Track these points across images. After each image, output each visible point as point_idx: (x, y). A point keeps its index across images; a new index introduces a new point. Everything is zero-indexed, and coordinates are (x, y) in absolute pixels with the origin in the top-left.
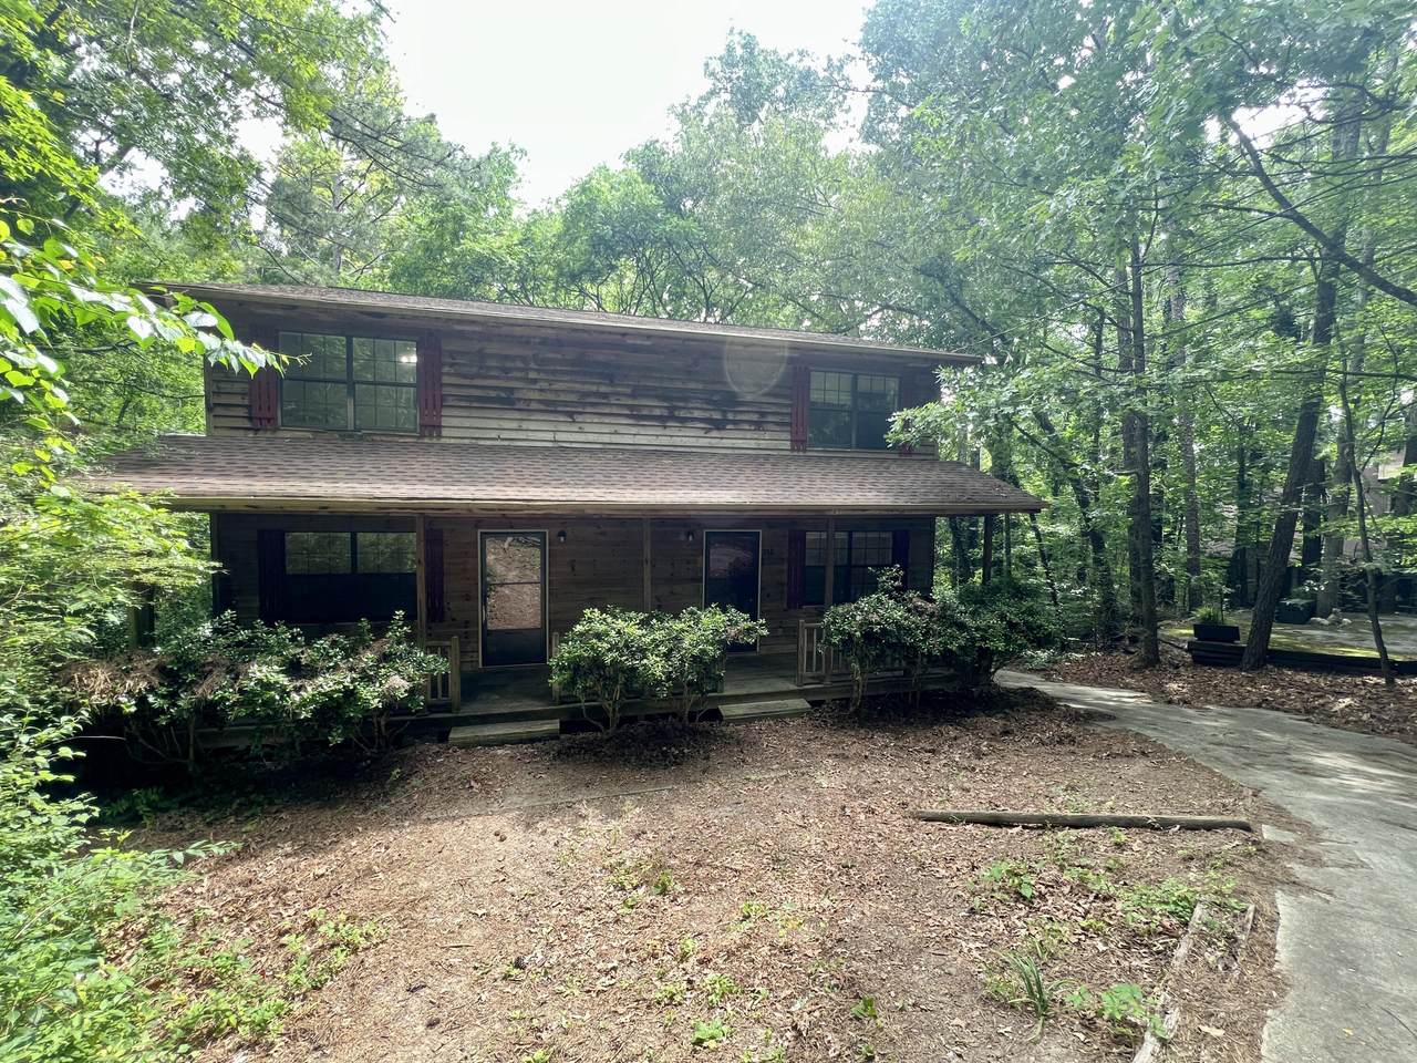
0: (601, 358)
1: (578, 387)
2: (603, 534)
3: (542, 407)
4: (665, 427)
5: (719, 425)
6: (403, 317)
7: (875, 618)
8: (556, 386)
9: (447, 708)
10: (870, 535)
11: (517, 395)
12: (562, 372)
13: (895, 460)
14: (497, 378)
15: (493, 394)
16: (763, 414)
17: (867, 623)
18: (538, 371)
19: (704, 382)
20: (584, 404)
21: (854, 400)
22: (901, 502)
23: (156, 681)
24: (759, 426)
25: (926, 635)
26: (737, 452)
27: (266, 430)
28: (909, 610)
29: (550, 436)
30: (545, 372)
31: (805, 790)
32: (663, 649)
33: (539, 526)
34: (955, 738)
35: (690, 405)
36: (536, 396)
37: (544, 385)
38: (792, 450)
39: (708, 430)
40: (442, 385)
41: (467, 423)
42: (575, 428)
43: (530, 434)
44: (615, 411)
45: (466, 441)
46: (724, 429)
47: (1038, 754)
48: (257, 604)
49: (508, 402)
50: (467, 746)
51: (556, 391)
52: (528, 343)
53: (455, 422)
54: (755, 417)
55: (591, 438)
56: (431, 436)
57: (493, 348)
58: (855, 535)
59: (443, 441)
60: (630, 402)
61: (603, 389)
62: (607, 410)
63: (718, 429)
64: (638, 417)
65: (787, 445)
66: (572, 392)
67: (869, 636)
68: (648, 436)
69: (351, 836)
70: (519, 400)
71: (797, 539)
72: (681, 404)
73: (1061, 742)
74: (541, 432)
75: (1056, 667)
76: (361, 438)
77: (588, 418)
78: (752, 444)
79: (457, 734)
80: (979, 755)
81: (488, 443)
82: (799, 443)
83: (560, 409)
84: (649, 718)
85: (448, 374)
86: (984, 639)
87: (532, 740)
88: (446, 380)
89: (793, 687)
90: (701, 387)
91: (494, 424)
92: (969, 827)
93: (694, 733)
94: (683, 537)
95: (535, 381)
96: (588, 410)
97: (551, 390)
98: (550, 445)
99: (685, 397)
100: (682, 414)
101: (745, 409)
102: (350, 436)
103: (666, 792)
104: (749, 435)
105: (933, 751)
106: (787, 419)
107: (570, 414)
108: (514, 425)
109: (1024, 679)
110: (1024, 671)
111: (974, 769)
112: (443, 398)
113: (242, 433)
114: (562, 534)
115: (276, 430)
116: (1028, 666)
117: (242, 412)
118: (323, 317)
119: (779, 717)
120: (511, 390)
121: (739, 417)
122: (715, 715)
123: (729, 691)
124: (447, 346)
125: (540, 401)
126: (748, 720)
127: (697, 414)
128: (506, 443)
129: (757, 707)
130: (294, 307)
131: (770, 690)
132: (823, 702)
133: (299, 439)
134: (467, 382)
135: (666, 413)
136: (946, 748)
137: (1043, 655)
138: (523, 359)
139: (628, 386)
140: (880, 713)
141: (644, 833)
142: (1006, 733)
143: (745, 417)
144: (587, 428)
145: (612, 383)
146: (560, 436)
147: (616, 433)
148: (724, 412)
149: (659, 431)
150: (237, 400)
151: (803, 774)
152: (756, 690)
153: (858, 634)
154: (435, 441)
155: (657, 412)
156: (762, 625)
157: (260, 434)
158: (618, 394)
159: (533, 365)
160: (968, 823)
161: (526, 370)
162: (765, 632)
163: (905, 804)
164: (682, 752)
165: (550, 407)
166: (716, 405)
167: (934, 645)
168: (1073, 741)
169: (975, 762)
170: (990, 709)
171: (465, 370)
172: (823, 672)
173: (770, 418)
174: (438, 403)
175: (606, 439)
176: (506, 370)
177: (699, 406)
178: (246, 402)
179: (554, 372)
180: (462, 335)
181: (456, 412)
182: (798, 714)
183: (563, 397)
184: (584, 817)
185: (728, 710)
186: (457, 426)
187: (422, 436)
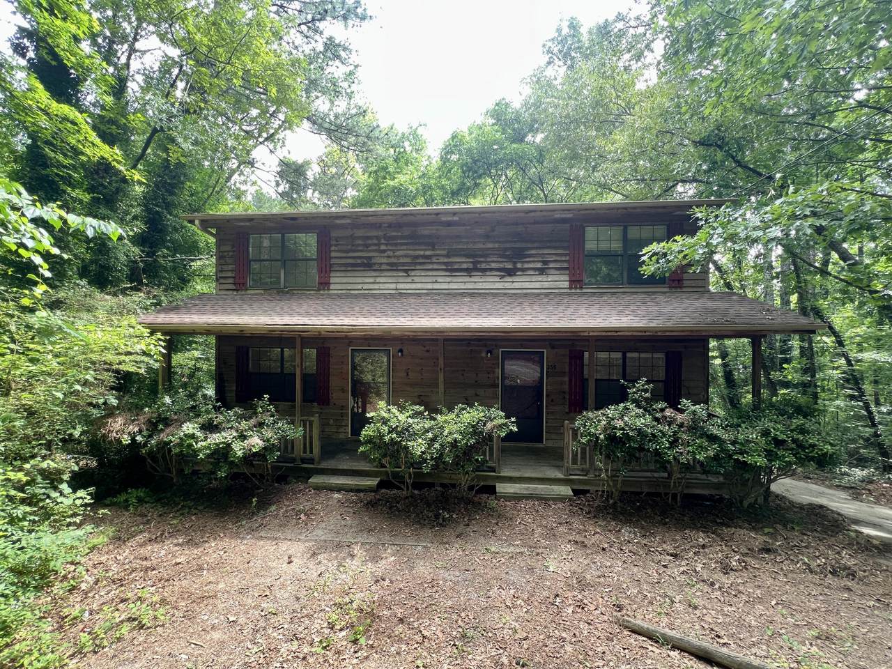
0: (426, 232)
1: (411, 253)
2: (428, 351)
3: (389, 268)
4: (470, 276)
5: (511, 273)
6: (306, 218)
7: (619, 423)
8: (398, 253)
9: (311, 461)
10: (643, 355)
11: (374, 261)
12: (402, 244)
13: (664, 293)
14: (362, 251)
15: (359, 261)
16: (545, 262)
17: (610, 427)
18: (386, 245)
19: (500, 242)
20: (416, 264)
21: (625, 247)
22: (653, 324)
23: (144, 427)
24: (542, 271)
25: (674, 443)
26: (525, 291)
27: (242, 290)
28: (657, 420)
29: (393, 286)
30: (391, 245)
31: (531, 570)
32: (430, 435)
33: (385, 345)
34: (704, 547)
35: (489, 260)
36: (385, 260)
37: (390, 253)
38: (570, 288)
39: (502, 277)
40: (331, 258)
41: (345, 280)
42: (409, 280)
43: (381, 285)
44: (436, 267)
45: (344, 292)
46: (515, 275)
47: (802, 582)
48: (234, 388)
49: (367, 266)
50: (318, 488)
51: (398, 257)
52: (380, 227)
53: (337, 280)
54: (539, 265)
55: (419, 286)
56: (324, 289)
57: (359, 233)
58: (629, 355)
59: (331, 292)
60: (446, 261)
61: (428, 253)
62: (430, 267)
63: (510, 275)
64: (452, 270)
65: (567, 284)
66: (406, 256)
67: (612, 438)
68: (460, 283)
69: (215, 539)
70: (375, 264)
71: (577, 357)
72: (482, 259)
73: (834, 573)
74: (387, 283)
75: (870, 487)
76: (287, 292)
77: (418, 273)
78: (537, 285)
79: (314, 480)
80: (726, 570)
81: (356, 292)
82: (576, 282)
83: (399, 268)
84: (443, 485)
85: (335, 251)
86: (742, 453)
87: (358, 490)
88: (333, 254)
89: (560, 476)
90: (497, 245)
91: (359, 280)
92: (674, 654)
93: (469, 502)
94: (483, 355)
95: (384, 251)
96: (418, 267)
97: (395, 256)
98: (394, 292)
99: (485, 254)
100: (483, 266)
101: (531, 259)
102: (282, 292)
103: (420, 548)
104: (534, 278)
105: (675, 556)
106: (565, 265)
107: (406, 271)
108: (371, 280)
109: (820, 494)
110: (830, 487)
111: (712, 584)
112: (331, 265)
113: (231, 292)
114: (401, 351)
115: (247, 290)
116: (836, 482)
117: (231, 281)
118: (269, 224)
119: (543, 499)
120: (370, 258)
121: (526, 266)
122: (491, 490)
123: (505, 473)
124: (334, 234)
125: (387, 264)
126: (518, 498)
127: (494, 265)
128: (366, 292)
129: (527, 489)
130: (252, 220)
131: (539, 475)
132: (588, 491)
133: (256, 294)
134: (344, 255)
135: (471, 266)
136: (691, 554)
137: (859, 473)
138: (377, 238)
139: (444, 249)
140: (639, 509)
141: (384, 580)
142: (768, 551)
143: (531, 265)
144: (416, 279)
145: (433, 249)
146: (400, 286)
147: (436, 282)
148: (515, 263)
149: (467, 279)
150: (230, 274)
151: (538, 554)
152: (527, 475)
153: (602, 436)
154: (326, 292)
155: (465, 266)
156: (513, 422)
157: (239, 292)
158: (438, 255)
159: (383, 241)
160: (674, 648)
161: (379, 245)
162: (515, 429)
163: (620, 608)
164: (451, 516)
165: (394, 267)
166: (509, 258)
167: (683, 453)
168: (852, 575)
169: (718, 576)
170: (758, 521)
171: (344, 248)
172: (587, 466)
173: (551, 265)
174: (328, 269)
175: (430, 286)
176: (367, 246)
177: (495, 259)
178: (233, 275)
179: (396, 244)
180: (342, 227)
181: (338, 274)
182: (562, 499)
183: (402, 260)
184: (353, 556)
185: (502, 488)
186: (338, 282)
187: (319, 290)
